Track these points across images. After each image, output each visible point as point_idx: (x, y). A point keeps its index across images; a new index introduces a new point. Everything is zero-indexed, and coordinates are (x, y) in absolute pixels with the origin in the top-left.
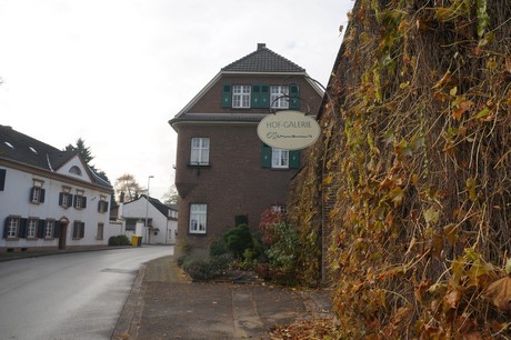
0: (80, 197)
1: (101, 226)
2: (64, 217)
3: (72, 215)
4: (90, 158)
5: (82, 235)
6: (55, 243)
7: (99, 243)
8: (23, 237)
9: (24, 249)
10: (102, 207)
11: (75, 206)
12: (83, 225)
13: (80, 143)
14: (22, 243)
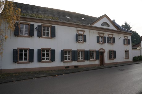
0: (111, 38)
1: (127, 52)
2: (102, 49)
3: (107, 47)
4: (130, 28)
5: (115, 57)
6: (97, 62)
7: (127, 60)
8: (75, 60)
9: (76, 67)
10: (126, 42)
11: (108, 42)
12: (115, 52)
13: (126, 23)
14: (74, 63)
